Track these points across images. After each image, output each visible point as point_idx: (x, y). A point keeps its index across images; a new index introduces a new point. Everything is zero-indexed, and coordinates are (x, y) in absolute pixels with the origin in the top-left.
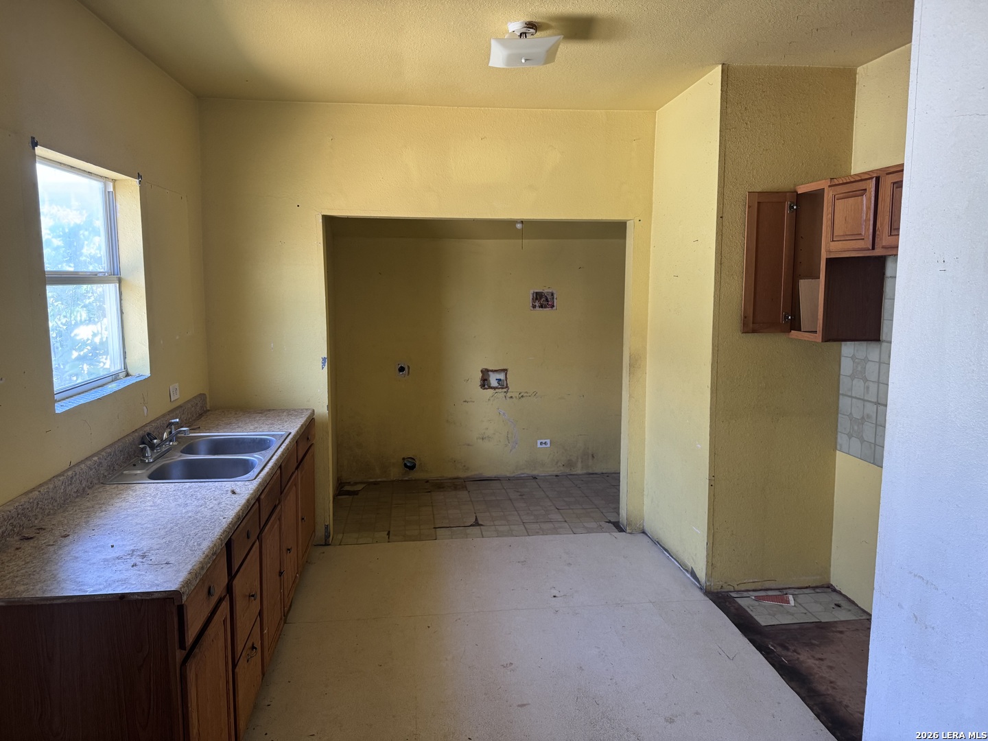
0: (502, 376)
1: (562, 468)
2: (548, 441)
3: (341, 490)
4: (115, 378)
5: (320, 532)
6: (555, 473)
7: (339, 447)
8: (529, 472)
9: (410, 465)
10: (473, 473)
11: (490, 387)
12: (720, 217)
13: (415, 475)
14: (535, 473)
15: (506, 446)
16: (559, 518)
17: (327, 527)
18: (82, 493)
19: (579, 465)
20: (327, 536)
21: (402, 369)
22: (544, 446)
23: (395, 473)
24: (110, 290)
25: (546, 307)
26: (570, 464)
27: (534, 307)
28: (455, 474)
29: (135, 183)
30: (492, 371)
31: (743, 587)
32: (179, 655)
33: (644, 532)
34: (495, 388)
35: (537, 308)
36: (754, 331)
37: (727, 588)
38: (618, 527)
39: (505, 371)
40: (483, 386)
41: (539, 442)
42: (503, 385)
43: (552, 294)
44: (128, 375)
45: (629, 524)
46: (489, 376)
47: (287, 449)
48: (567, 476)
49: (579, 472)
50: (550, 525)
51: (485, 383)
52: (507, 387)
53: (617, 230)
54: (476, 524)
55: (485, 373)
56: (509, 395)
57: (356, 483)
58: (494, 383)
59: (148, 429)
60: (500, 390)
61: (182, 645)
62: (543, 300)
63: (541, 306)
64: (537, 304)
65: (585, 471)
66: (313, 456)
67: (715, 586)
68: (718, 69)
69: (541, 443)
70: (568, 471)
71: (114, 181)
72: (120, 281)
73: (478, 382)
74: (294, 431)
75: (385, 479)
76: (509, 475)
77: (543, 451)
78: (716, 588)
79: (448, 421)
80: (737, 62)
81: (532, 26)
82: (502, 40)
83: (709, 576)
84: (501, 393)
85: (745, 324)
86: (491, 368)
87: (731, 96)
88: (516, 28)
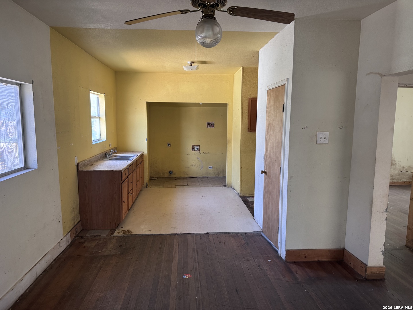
0: (198, 147)
1: (216, 175)
2: (212, 167)
3: (151, 179)
4: (99, 140)
5: (145, 184)
6: (214, 176)
7: (151, 167)
8: (206, 176)
9: (171, 173)
10: (189, 176)
11: (194, 151)
12: (242, 104)
13: (172, 176)
14: (208, 176)
15: (199, 168)
16: (210, 184)
17: (147, 183)
18: (97, 161)
19: (221, 174)
20: (147, 186)
21: (169, 145)
22: (210, 168)
23: (167, 175)
24: (98, 120)
25: (211, 127)
26: (218, 174)
27: (208, 127)
28: (184, 176)
29: (104, 95)
30: (195, 146)
31: (249, 196)
32: (121, 182)
33: (231, 187)
34: (196, 151)
35: (209, 127)
36: (250, 132)
37: (245, 196)
38: (225, 186)
39: (199, 146)
40: (192, 150)
41: (209, 167)
42: (198, 150)
43: (213, 123)
44: (101, 140)
45: (228, 185)
46: (194, 147)
47: (138, 157)
48: (217, 177)
49: (221, 176)
50: (207, 186)
51: (193, 149)
52: (200, 150)
53: (225, 105)
54: (187, 185)
55: (193, 147)
56: (200, 153)
57: (155, 178)
58: (196, 149)
59: (106, 152)
60: (198, 151)
61: (122, 180)
62: (210, 125)
63: (210, 127)
64: (209, 126)
65: (223, 176)
66: (143, 163)
67: (242, 195)
68: (241, 68)
69: (210, 167)
70: (218, 176)
71: (99, 95)
72: (100, 118)
74: (139, 155)
75: (163, 177)
76: (200, 176)
77: (210, 170)
78: (242, 196)
79: (182, 160)
80: (245, 66)
81: (193, 62)
82: (185, 66)
83: (241, 192)
84: (198, 152)
85: (248, 130)
86: (195, 145)
87: (244, 74)
88: (189, 63)
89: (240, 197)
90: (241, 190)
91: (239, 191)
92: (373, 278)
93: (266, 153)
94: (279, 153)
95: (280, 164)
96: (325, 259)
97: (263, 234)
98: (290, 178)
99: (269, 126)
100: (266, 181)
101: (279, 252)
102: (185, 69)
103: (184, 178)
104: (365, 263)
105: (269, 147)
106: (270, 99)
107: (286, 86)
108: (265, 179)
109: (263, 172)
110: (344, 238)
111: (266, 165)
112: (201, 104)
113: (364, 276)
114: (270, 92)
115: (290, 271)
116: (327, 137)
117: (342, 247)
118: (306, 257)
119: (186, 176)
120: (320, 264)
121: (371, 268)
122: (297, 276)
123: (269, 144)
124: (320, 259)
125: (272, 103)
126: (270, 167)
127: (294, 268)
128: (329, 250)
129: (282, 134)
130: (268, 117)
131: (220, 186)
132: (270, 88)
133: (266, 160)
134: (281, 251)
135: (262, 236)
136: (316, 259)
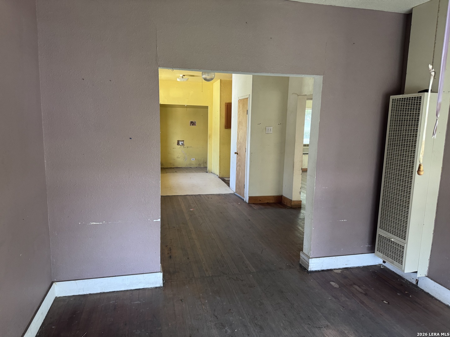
0: (183, 142)
2: (194, 159)
6: (196, 167)
8: (189, 166)
11: (179, 145)
12: (220, 107)
14: (191, 167)
15: (184, 160)
19: (202, 165)
25: (194, 125)
26: (200, 165)
27: (191, 125)
31: (226, 177)
33: (212, 173)
36: (227, 128)
37: (223, 177)
38: (207, 172)
39: (183, 141)
40: (178, 145)
41: (192, 159)
42: (183, 144)
43: (195, 122)
45: (209, 171)
49: (202, 167)
51: (178, 144)
53: (207, 108)
55: (178, 141)
56: (184, 147)
58: (181, 144)
62: (193, 123)
63: (192, 125)
64: (191, 124)
68: (219, 80)
70: (199, 166)
73: (177, 143)
76: (184, 167)
77: (193, 161)
78: (221, 177)
79: (169, 153)
80: (222, 79)
81: (184, 75)
82: (179, 78)
83: (219, 175)
84: (182, 146)
85: (225, 127)
86: (180, 140)
87: (222, 85)
88: (181, 75)
89: (219, 177)
90: (220, 172)
91: (218, 174)
92: (295, 207)
93: (237, 141)
94: (245, 140)
95: (246, 146)
96: (271, 202)
97: (236, 194)
98: (251, 153)
99: (240, 123)
100: (238, 158)
101: (245, 200)
102: (178, 80)
103: (171, 168)
104: (291, 199)
105: (239, 136)
106: (240, 106)
107: (249, 99)
108: (237, 157)
109: (236, 153)
110: (282, 189)
111: (238, 149)
112: (186, 106)
113: (290, 206)
114: (240, 101)
115: (251, 206)
116: (272, 129)
117: (281, 195)
118: (260, 200)
119: (173, 167)
120: (268, 204)
121: (294, 201)
122: (254, 208)
123: (239, 134)
124: (268, 202)
125: (241, 109)
126: (240, 149)
127: (253, 205)
128: (274, 196)
129: (247, 128)
130: (239, 118)
131: (203, 172)
132: (240, 99)
133: (238, 145)
134: (246, 198)
135: (235, 195)
136: (266, 202)
